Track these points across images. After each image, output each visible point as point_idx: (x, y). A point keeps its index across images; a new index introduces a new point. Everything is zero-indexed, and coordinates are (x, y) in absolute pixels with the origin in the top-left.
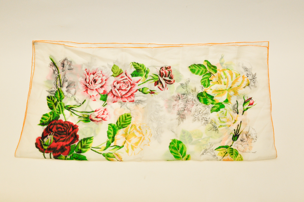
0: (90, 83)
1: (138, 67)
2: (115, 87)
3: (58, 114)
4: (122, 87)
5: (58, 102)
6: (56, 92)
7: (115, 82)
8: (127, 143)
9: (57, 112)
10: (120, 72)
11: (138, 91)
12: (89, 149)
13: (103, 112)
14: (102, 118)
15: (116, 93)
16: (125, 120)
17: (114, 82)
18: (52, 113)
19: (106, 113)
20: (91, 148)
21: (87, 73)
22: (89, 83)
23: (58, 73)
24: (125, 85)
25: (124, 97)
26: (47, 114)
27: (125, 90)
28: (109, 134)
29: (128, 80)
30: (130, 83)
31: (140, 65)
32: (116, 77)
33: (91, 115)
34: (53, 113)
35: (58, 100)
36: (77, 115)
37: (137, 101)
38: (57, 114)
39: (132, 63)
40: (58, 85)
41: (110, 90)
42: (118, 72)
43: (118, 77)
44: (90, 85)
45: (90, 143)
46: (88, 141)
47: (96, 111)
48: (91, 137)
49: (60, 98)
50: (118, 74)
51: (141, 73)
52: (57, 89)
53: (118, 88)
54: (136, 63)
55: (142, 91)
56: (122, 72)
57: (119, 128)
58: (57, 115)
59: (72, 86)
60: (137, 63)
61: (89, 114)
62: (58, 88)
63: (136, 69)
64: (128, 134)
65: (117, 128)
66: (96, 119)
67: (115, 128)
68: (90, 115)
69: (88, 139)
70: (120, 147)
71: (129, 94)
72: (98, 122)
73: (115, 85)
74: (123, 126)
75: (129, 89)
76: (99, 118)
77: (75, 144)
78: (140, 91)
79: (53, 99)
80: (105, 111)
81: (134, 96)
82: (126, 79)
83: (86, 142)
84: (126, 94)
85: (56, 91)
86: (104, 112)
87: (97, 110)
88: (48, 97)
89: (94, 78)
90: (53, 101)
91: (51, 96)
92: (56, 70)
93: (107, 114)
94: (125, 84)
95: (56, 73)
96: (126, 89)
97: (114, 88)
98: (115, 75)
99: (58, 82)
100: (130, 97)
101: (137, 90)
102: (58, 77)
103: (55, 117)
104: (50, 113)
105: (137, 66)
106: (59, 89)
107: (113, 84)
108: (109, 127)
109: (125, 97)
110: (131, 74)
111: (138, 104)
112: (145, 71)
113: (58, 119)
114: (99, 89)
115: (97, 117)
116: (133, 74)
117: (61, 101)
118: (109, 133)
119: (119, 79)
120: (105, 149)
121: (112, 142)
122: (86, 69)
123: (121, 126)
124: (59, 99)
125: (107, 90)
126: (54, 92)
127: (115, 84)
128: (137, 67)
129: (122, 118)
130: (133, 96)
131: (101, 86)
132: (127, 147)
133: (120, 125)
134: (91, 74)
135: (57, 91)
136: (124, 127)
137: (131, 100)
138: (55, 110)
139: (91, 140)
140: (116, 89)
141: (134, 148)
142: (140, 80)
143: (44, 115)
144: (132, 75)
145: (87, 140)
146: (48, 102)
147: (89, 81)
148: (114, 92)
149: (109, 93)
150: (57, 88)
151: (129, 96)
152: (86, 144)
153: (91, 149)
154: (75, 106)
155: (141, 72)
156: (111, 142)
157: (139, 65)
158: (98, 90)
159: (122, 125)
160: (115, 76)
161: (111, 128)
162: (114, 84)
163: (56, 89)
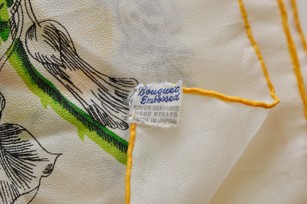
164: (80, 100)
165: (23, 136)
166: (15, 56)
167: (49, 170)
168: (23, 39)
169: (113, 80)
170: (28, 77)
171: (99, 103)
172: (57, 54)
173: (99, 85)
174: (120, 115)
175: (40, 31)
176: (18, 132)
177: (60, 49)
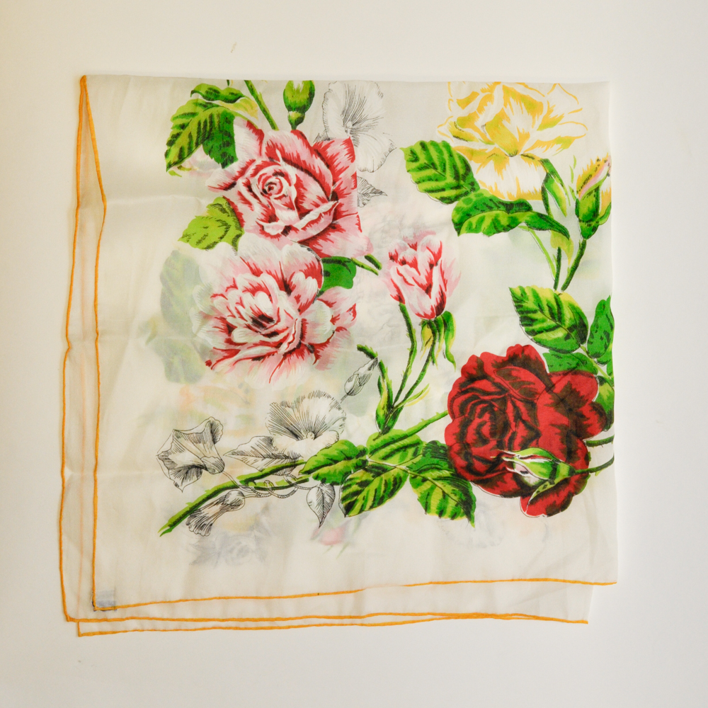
0: (276, 339)
1: (190, 136)
2: (287, 229)
3: (421, 452)
4: (286, 200)
5: (370, 463)
6: (324, 481)
7: (267, 230)
8: (533, 148)
9: (415, 454)
10: (223, 211)
11: (299, 128)
12: (562, 298)
13: (407, 266)
14: (431, 266)
15: (323, 220)
16: (434, 166)
17: (267, 235)
18: (419, 478)
19: (408, 254)
20: (559, 290)
21: (225, 358)
22: (278, 345)
23: (235, 487)
24: (276, 188)
25: (333, 188)
26: (420, 499)
27: (299, 185)
28: (497, 228)
29: (254, 175)
30: (265, 165)
31: (176, 131)
32: (245, 228)
33: (419, 315)
34: (420, 472)
35: (357, 467)
36: (424, 370)
37: (350, 124)
38: (424, 455)
39: (169, 166)
40: (290, 479)
41: (305, 249)
42: (224, 217)
43: (244, 217)
44: (285, 338)
45: (536, 296)
46: (530, 304)
47: (400, 298)
48: (514, 295)
49: (349, 458)
50: (231, 220)
51: (216, 120)
52: (311, 477)
53: (294, 214)
54: (166, 148)
55: (303, 109)
56: (224, 203)
57: (473, 189)
58: (428, 455)
59: (289, 415)
60: (171, 143)
61: (416, 321)
62: (305, 476)
63: (197, 145)
64: (496, 146)
65: (472, 196)
66: (435, 291)
67: (470, 206)
68: (420, 320)
69: (521, 306)
70: (551, 175)
71: (318, 164)
72: (445, 282)
73: (280, 231)
74: (462, 171)
75: (292, 172)
76: (429, 278)
77: (544, 355)
78: (300, 120)
79: (355, 488)
80: (400, 258)
81: (326, 143)
82: (248, 186)
83: (535, 312)
84: (319, 179)
85: (319, 482)
86: (403, 262)
87: (395, 293)
88: (348, 509)
89: (249, 327)
90: (364, 484)
91: (344, 499)
92: (222, 500)
93: (414, 247)
94: (270, 189)
95: (233, 496)
96: (294, 181)
97: (292, 233)
98: (233, 232)
99: (275, 480)
100: (333, 157)
101: (294, 131)
102: (251, 485)
103: (436, 460)
104: (416, 486)
105: (183, 141)
106: (307, 468)
107: (277, 236)
108: (470, 229)
109: (334, 183)
110: (224, 165)
111: (365, 119)
112: (205, 106)
113: (443, 447)
114: (298, 298)
115: (428, 289)
116: (224, 155)
117: (363, 452)
118: (495, 227)
119: (253, 214)
120: (560, 231)
121: (529, 209)
122: (209, 363)
123: (462, 182)
124: (354, 461)
125: (301, 260)
126: (326, 488)
127: (278, 227)
128: (190, 143)
129: (430, 179)
130: (327, 146)
131: (283, 293)
132: (549, 144)
133: (458, 187)
134: (229, 341)
135: (317, 478)
136: (468, 168)
137: (346, 151)
138: (404, 467)
139: (523, 293)
140: (300, 224)
141: (552, 115)
142: (250, 125)
143: (427, 508)
144: (226, 160)
145: (528, 312)
146: (372, 507)
147: (263, 343)
148: (313, 232)
149: (318, 252)
150: (306, 481)
151: (328, 166)
152: (542, 310)
153: (565, 288)
154: (384, 386)
155: (211, 122)
156: (529, 213)
157: (176, 136)
158: (303, 301)
159: (457, 177)
160: (238, 232)
161: (470, 224)
162: (273, 233)
163: (312, 482)
164: (205, 507)
165: (195, 478)
166: (232, 484)
167: (176, 485)
168: (239, 489)
169: (211, 525)
170: (221, 487)
171: (202, 515)
172: (229, 503)
173: (210, 518)
174: (193, 523)
175: (241, 498)
176: (197, 476)
177: (231, 504)
